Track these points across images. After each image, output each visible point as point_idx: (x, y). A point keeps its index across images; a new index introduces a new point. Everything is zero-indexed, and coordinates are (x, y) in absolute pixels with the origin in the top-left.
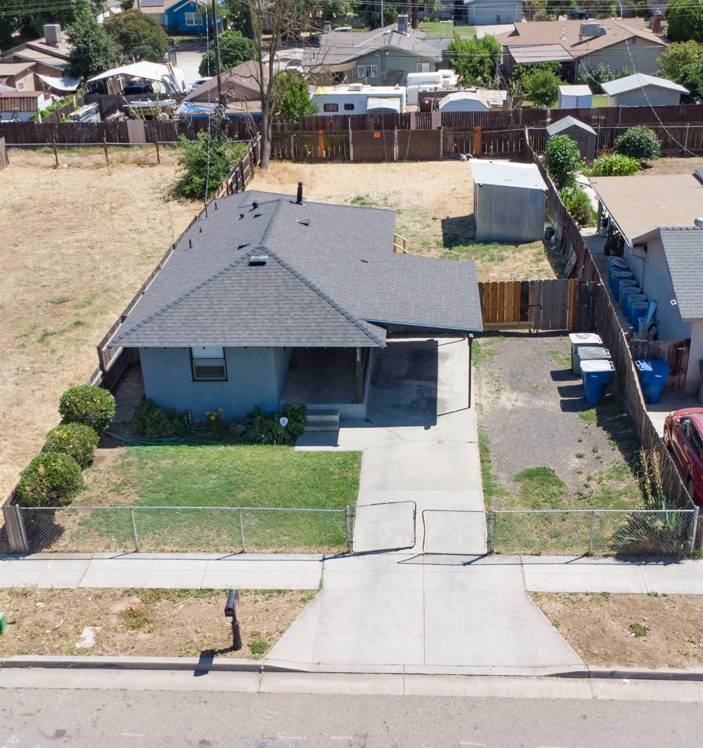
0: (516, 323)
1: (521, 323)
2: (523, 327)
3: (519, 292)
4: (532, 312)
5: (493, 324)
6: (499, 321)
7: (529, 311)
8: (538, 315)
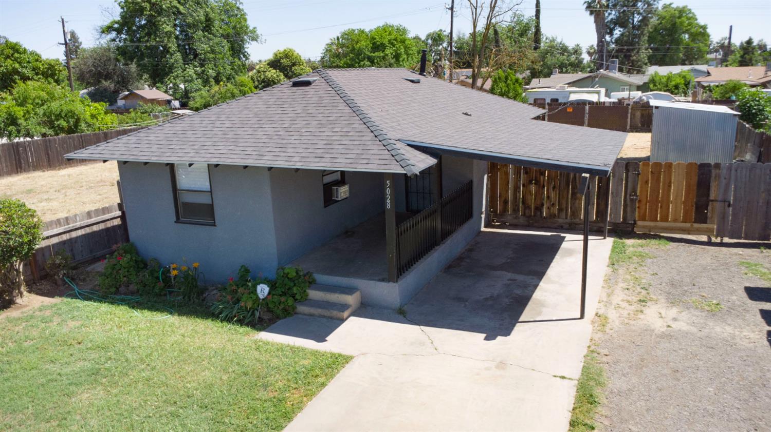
0: (688, 225)
1: (696, 225)
2: (699, 232)
3: (695, 179)
4: (714, 210)
5: (652, 224)
6: (662, 220)
7: (710, 208)
8: (723, 217)
